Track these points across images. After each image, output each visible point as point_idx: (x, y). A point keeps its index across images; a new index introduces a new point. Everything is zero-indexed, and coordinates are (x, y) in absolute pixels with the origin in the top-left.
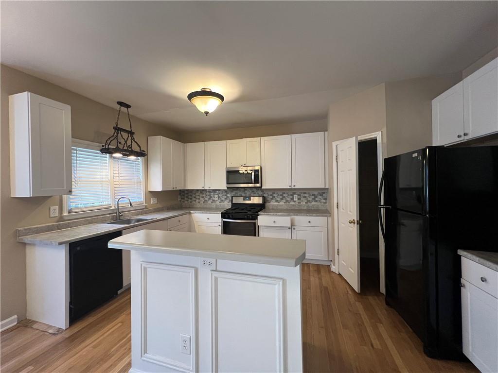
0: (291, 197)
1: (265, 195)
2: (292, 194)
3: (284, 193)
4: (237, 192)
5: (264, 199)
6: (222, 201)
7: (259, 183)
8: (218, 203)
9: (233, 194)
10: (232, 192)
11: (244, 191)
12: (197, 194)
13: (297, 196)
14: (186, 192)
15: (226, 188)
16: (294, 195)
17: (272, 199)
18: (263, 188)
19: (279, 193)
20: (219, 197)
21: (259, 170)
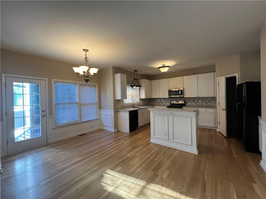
0: (198, 101)
1: (185, 100)
2: (198, 99)
3: (194, 99)
4: (172, 99)
5: (185, 102)
6: (166, 103)
7: (182, 95)
8: (164, 103)
9: (171, 100)
10: (170, 99)
11: (176, 99)
12: (156, 100)
13: (201, 100)
14: (151, 99)
15: (168, 97)
16: (199, 100)
17: (189, 102)
18: (184, 97)
19: (192, 99)
20: (165, 101)
21: (182, 90)
